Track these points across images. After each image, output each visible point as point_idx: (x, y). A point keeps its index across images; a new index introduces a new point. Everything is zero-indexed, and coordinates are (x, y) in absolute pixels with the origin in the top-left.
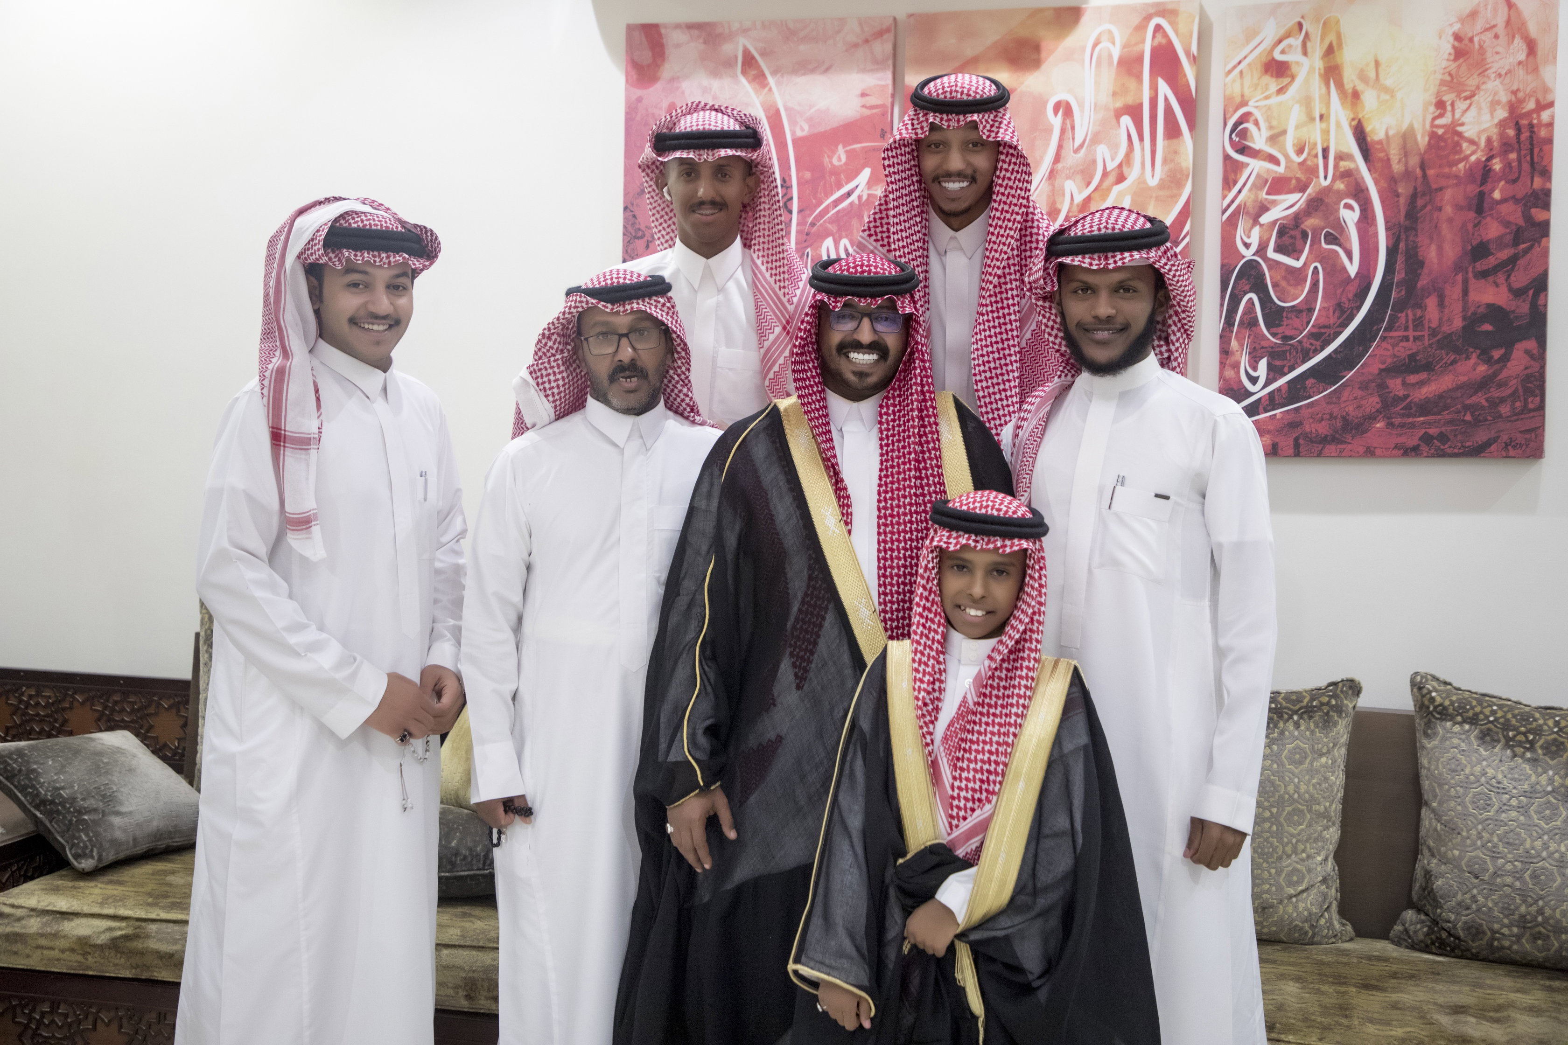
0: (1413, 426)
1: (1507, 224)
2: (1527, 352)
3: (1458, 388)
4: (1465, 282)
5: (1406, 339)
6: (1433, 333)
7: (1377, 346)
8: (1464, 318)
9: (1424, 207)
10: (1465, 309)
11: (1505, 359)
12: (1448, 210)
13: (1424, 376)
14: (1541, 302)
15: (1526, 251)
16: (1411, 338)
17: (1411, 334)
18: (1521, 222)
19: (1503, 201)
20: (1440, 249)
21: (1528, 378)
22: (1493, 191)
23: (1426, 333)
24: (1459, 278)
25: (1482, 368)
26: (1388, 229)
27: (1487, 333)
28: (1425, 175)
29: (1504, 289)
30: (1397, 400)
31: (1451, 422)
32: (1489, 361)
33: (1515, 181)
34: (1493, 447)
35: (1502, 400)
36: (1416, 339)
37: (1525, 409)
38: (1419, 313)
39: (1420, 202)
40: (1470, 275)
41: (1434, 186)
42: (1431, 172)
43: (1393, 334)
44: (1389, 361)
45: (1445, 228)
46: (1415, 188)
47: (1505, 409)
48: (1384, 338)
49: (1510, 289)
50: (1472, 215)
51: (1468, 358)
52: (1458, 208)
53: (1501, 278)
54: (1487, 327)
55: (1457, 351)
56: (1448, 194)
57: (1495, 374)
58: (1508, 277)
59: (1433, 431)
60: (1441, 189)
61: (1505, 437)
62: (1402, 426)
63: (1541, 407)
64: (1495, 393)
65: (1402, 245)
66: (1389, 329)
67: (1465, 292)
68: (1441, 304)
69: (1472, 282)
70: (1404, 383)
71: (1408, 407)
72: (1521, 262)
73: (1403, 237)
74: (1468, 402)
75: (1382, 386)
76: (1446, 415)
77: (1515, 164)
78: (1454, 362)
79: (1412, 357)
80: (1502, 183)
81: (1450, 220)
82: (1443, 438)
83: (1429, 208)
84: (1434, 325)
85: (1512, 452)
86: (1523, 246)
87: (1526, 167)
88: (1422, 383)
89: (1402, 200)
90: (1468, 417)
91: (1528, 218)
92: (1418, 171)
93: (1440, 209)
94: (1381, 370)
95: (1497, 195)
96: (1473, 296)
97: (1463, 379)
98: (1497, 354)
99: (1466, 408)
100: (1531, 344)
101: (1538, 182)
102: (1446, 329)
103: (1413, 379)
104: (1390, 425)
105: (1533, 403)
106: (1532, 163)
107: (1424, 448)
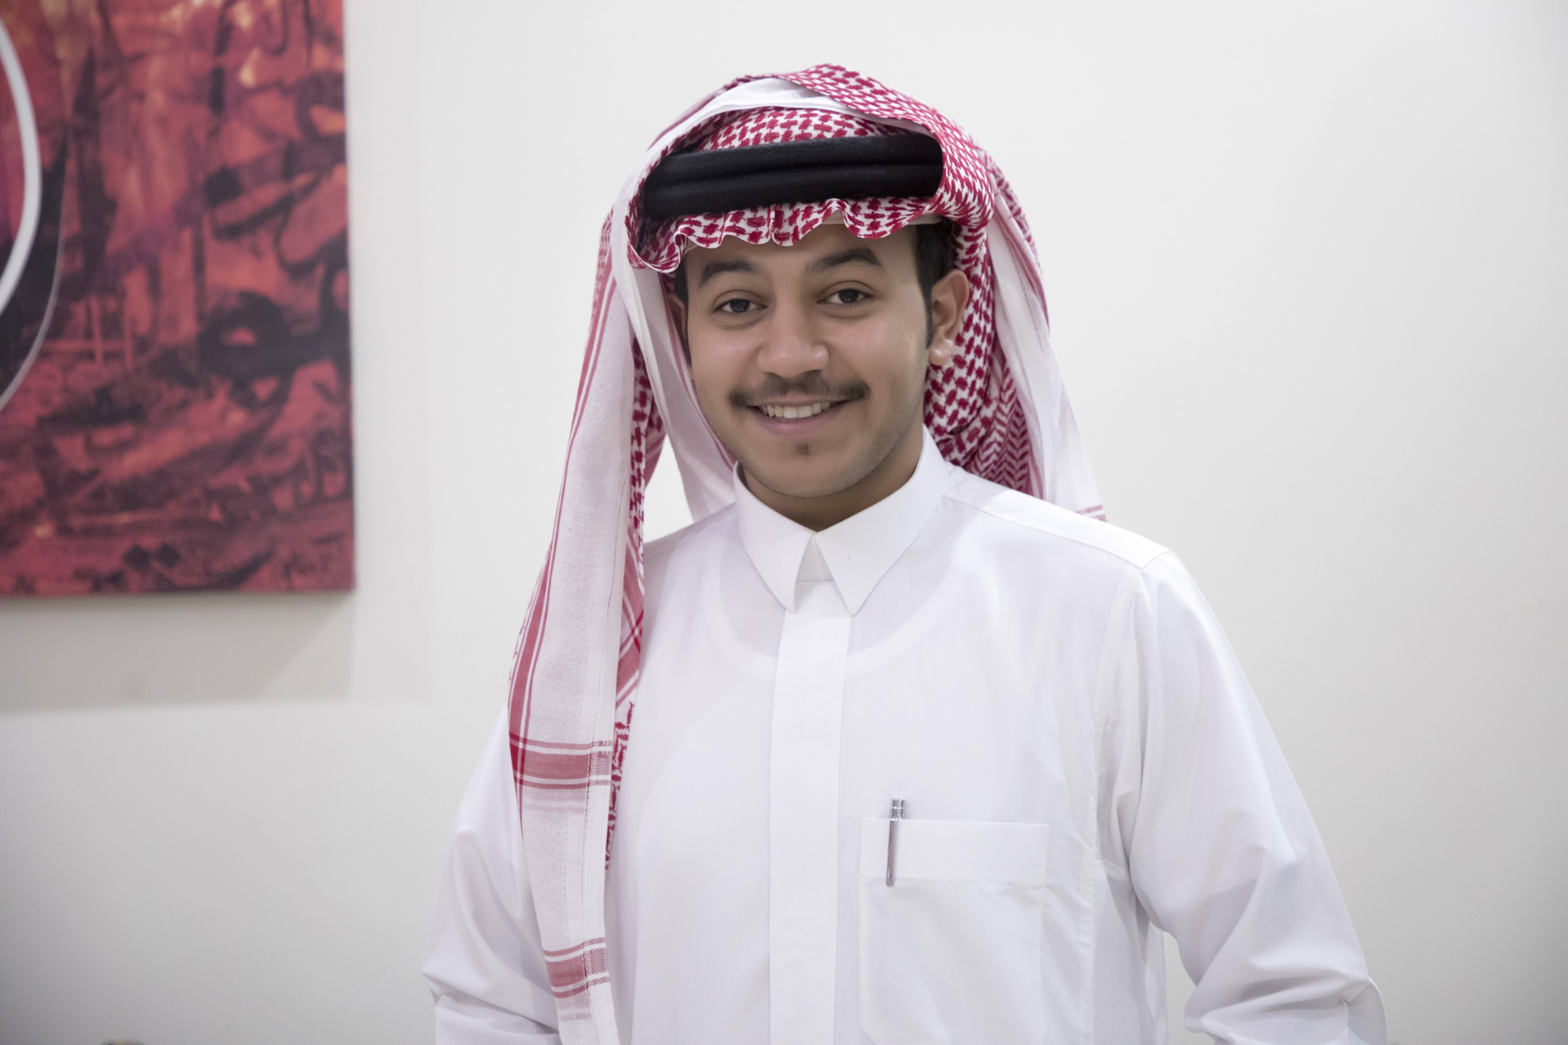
0: (109, 532)
1: (269, 135)
2: (320, 387)
3: (196, 455)
4: (198, 245)
5: (90, 356)
6: (142, 345)
7: (34, 369)
8: (200, 317)
9: (110, 90)
10: (200, 297)
11: (279, 399)
12: (157, 99)
13: (126, 431)
14: (338, 288)
15: (309, 189)
16: (99, 356)
17: (98, 345)
18: (295, 133)
19: (261, 88)
20: (146, 178)
21: (321, 438)
22: (238, 66)
23: (128, 346)
24: (187, 237)
25: (238, 418)
26: (42, 130)
27: (243, 349)
28: (107, 26)
29: (270, 262)
30: (76, 479)
31: (184, 524)
32: (248, 402)
33: (278, 51)
34: (265, 573)
35: (277, 480)
36: (109, 356)
37: (319, 498)
38: (112, 304)
39: (102, 80)
40: (207, 231)
41: (128, 49)
42: (120, 22)
43: (65, 345)
44: (57, 400)
45: (154, 139)
46: (91, 54)
47: (283, 498)
48: (44, 355)
49: (283, 263)
50: (202, 112)
51: (210, 395)
52: (176, 96)
53: (264, 239)
54: (243, 336)
55: (190, 381)
56: (155, 68)
57: (263, 429)
58: (277, 240)
59: (149, 542)
60: (140, 57)
61: (284, 553)
62: (89, 532)
63: (347, 494)
64: (264, 466)
65: (71, 167)
66: (55, 333)
67: (199, 266)
68: (155, 288)
69: (212, 246)
70: (90, 448)
71: (99, 495)
72: (300, 211)
73: (72, 148)
74: (217, 482)
75: (45, 452)
76: (174, 510)
77: (276, 18)
78: (184, 404)
79: (103, 393)
80: (255, 54)
81: (163, 122)
82: (169, 555)
83: (118, 94)
84: (143, 327)
85: (297, 580)
86: (301, 180)
87: (297, 25)
88: (123, 447)
89: (67, 76)
90: (215, 514)
91: (308, 126)
92: (94, 18)
93: (141, 97)
94: (42, 421)
95: (247, 76)
96: (215, 275)
97: (202, 438)
98: (264, 389)
99: (211, 495)
100: (324, 371)
101: (320, 57)
102: (165, 338)
103: (105, 437)
104: (64, 530)
105: (332, 485)
106: (308, 21)
107: (133, 576)
